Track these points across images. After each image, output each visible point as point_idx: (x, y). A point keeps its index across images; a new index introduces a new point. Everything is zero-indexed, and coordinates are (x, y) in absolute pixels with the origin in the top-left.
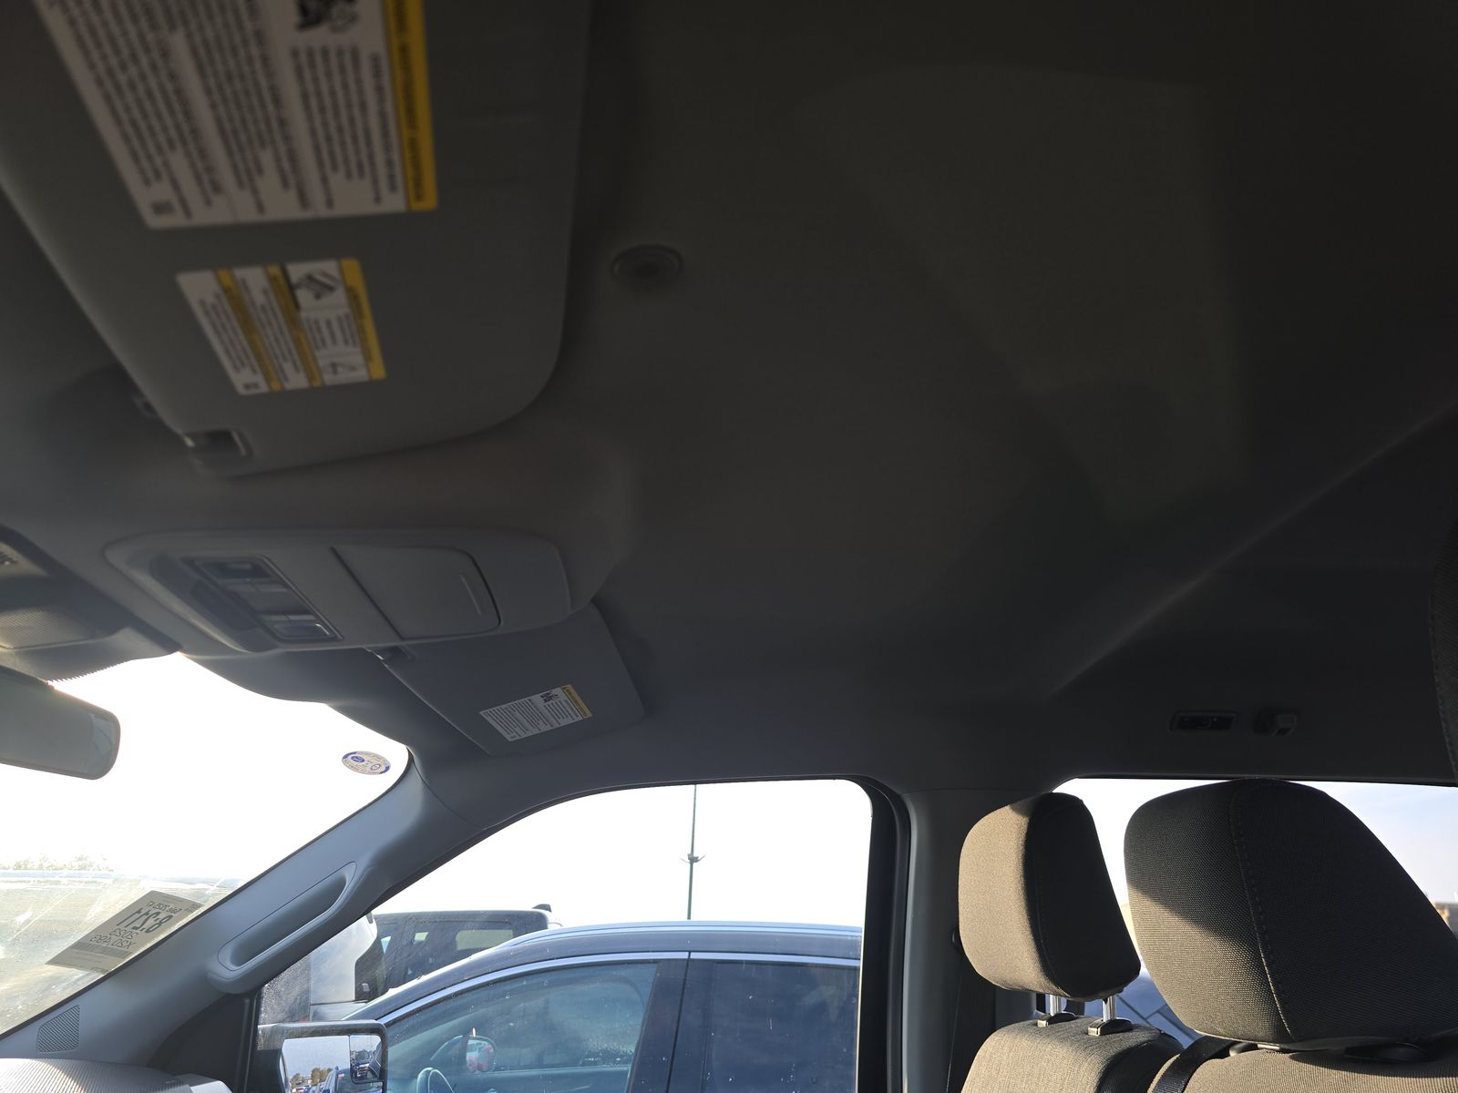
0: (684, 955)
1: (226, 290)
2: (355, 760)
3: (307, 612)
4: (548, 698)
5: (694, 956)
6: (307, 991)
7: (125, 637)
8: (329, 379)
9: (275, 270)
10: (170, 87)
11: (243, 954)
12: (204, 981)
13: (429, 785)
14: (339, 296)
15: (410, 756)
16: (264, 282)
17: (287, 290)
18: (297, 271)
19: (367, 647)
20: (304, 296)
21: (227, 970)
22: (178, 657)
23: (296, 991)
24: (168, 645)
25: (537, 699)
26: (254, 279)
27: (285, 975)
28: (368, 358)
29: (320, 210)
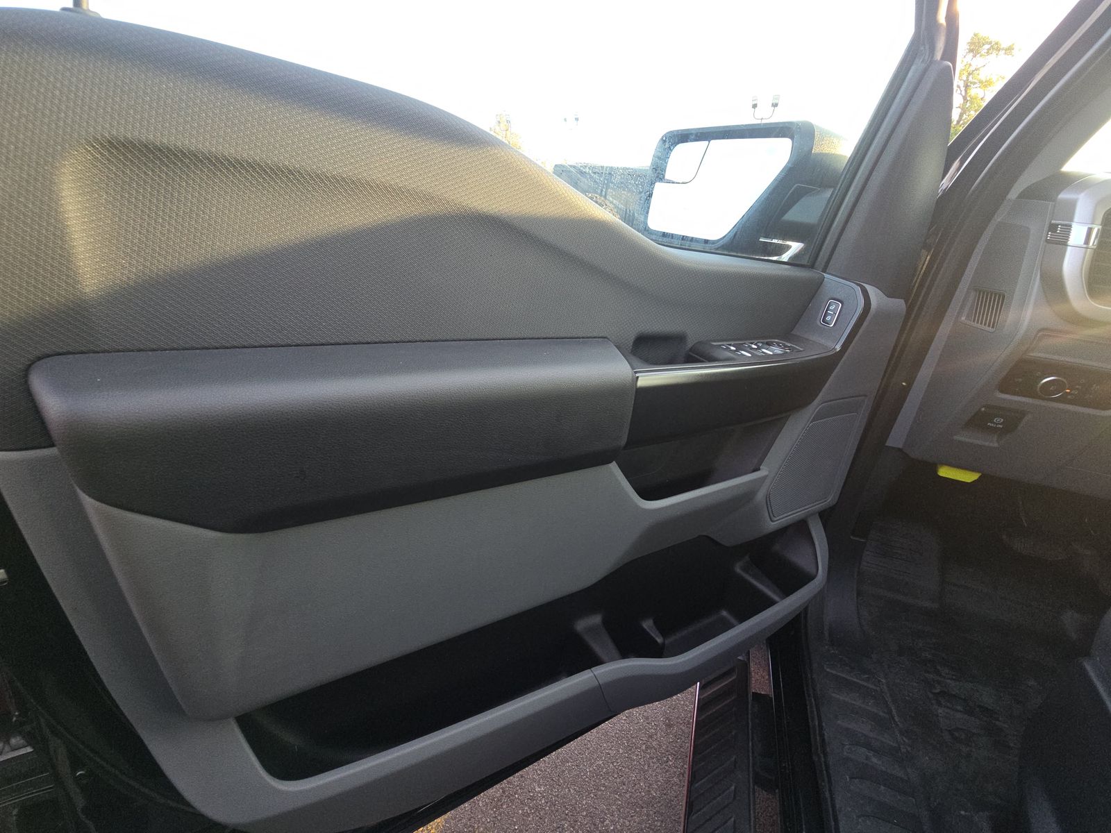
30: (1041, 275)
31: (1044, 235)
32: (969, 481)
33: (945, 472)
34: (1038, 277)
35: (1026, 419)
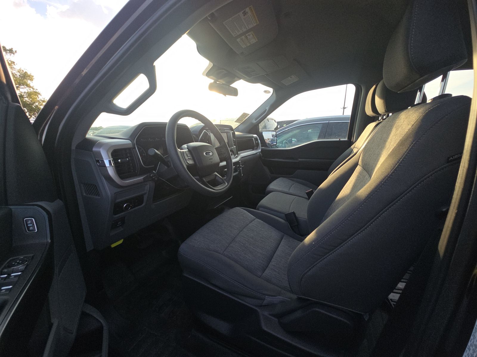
0: (328, 122)
1: (241, 39)
2: (265, 92)
3: (254, 71)
4: (291, 77)
5: (330, 122)
6: (265, 124)
7: (236, 78)
8: (252, 43)
9: (245, 36)
10: (233, 23)
11: (256, 119)
12: (252, 123)
13: (276, 94)
14: (251, 35)
15: (273, 90)
16: (244, 37)
17: (246, 37)
18: (247, 35)
19: (263, 74)
20: (248, 37)
21: (254, 122)
22: (241, 80)
23: (263, 125)
24: (240, 79)
25: (289, 78)
26: (243, 37)
27: (262, 123)
28: (255, 39)
29: (248, 29)
30: (104, 177)
31: (96, 164)
32: (122, 242)
33: (113, 246)
34: (103, 178)
35: (126, 218)
